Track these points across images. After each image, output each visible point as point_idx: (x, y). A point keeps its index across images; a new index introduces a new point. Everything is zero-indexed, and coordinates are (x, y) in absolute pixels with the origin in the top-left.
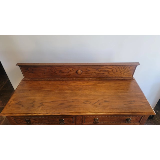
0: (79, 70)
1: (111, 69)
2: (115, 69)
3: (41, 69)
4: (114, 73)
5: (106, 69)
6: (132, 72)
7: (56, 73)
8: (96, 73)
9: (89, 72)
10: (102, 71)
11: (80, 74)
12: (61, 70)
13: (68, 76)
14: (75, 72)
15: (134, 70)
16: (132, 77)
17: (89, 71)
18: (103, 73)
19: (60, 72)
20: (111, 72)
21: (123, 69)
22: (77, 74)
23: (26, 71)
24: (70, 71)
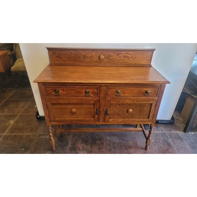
0: (101, 55)
1: (131, 54)
2: (134, 55)
3: (67, 53)
4: (133, 59)
5: (126, 55)
6: (150, 59)
7: (80, 58)
8: (117, 59)
9: (111, 58)
10: (122, 57)
11: (102, 60)
12: (85, 55)
13: (91, 61)
14: (98, 57)
15: (151, 56)
16: (150, 64)
17: (110, 56)
18: (124, 59)
19: (84, 57)
20: (130, 58)
21: (142, 56)
22: (100, 59)
23: (53, 56)
24: (94, 56)
